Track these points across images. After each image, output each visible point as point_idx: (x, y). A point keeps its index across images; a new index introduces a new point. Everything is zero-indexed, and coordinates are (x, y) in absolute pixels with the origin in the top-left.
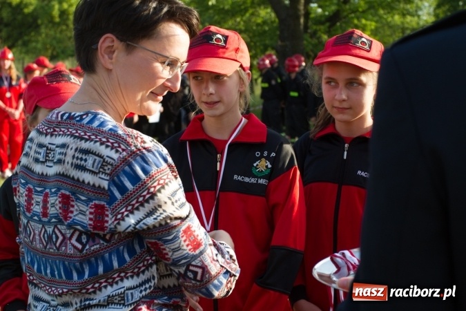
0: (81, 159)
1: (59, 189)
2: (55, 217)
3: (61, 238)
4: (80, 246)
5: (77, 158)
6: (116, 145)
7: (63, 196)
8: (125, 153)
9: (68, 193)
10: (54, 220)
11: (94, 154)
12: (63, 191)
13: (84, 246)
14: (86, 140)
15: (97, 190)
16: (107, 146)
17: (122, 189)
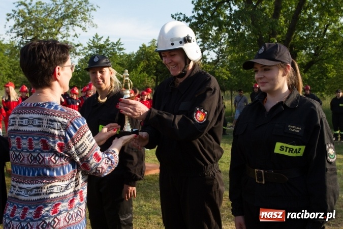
0: (51, 124)
1: (40, 138)
2: (39, 150)
3: (42, 159)
4: (54, 161)
5: (49, 124)
6: (65, 116)
7: (42, 140)
8: (70, 119)
9: (45, 139)
10: (38, 151)
11: (56, 121)
12: (42, 139)
13: (56, 161)
14: (51, 115)
15: (60, 136)
16: (61, 117)
17: (71, 135)
